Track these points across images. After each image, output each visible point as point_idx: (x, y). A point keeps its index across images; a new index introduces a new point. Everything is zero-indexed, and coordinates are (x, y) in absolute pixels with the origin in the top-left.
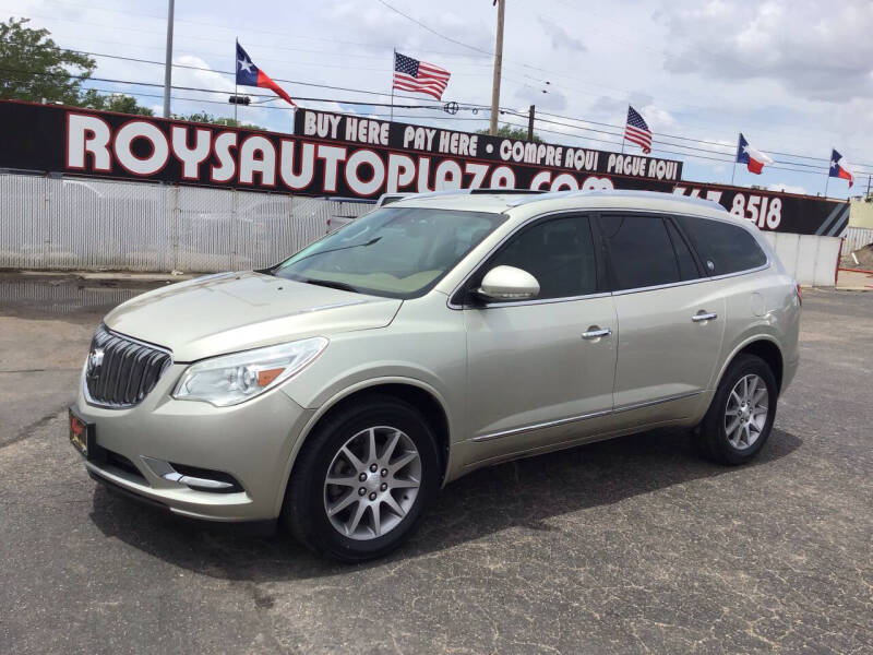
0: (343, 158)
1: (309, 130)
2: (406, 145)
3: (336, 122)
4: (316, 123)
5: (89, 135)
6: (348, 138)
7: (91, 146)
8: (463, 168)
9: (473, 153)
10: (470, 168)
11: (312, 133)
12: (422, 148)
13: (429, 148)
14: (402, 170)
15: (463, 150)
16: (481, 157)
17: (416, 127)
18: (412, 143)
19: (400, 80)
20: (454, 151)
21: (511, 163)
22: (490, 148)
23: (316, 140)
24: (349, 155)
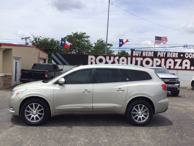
0: (142, 60)
1: (134, 55)
2: (158, 56)
3: (140, 53)
4: (136, 53)
5: (92, 59)
6: (143, 55)
7: (92, 61)
8: (174, 60)
9: (177, 57)
10: (176, 60)
11: (135, 55)
12: (162, 56)
13: (164, 56)
14: (157, 62)
15: (174, 56)
16: (179, 57)
17: (160, 52)
18: (159, 56)
19: (156, 42)
20: (171, 56)
21: (188, 59)
22: (182, 55)
23: (136, 57)
24: (143, 59)
